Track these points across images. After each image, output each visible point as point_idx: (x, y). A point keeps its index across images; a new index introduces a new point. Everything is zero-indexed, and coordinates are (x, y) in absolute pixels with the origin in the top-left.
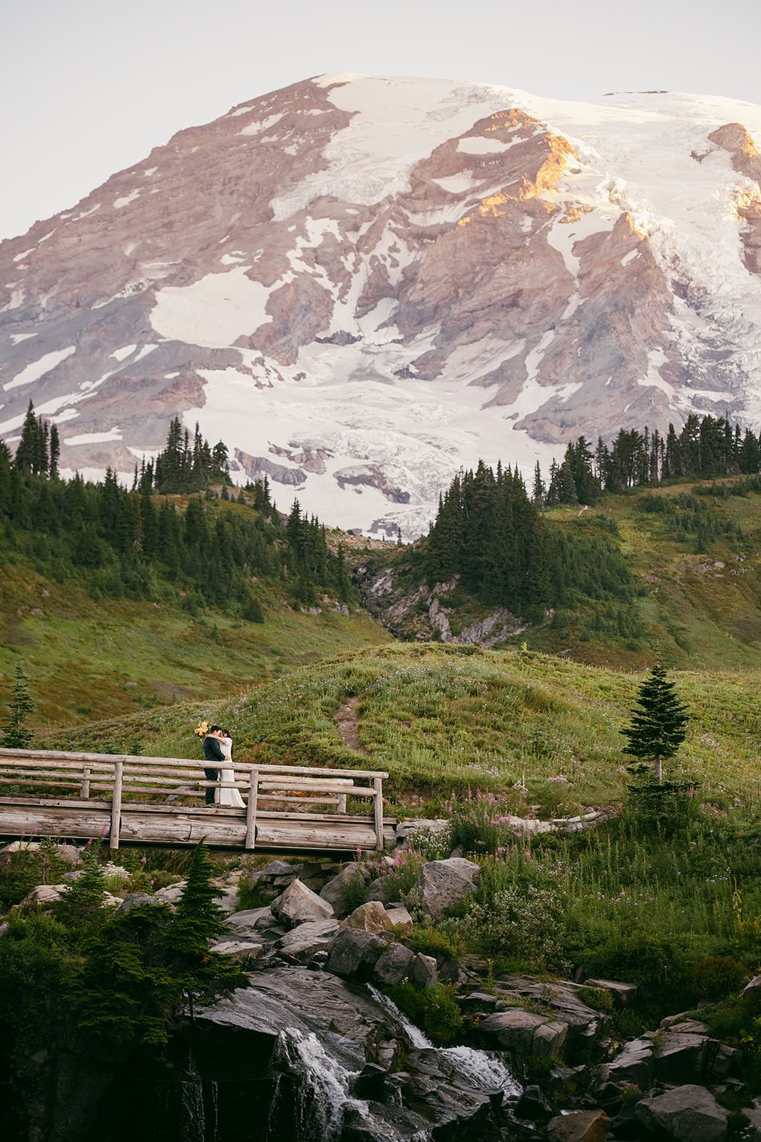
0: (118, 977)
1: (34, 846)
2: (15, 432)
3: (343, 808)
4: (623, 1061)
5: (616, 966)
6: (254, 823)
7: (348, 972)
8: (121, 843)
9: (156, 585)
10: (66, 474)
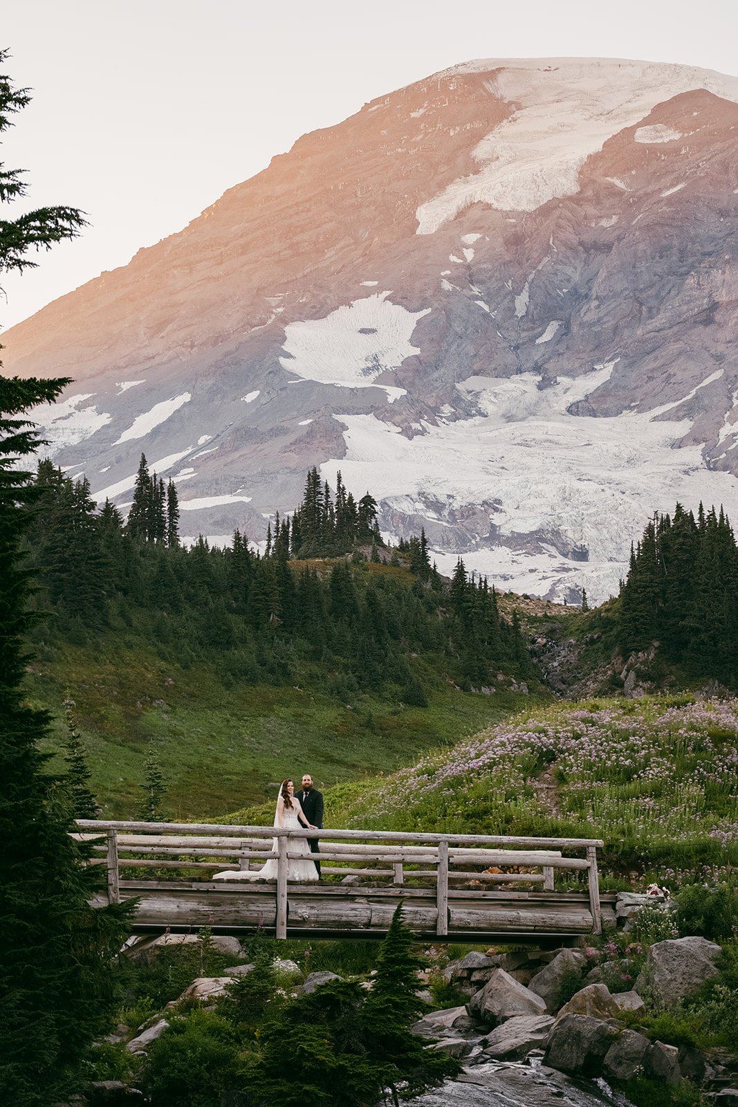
0: (304, 1064)
1: (193, 938)
2: (123, 497)
3: (550, 884)
6: (444, 905)
7: (572, 1067)
8: (289, 933)
9: (300, 669)
10: (187, 542)
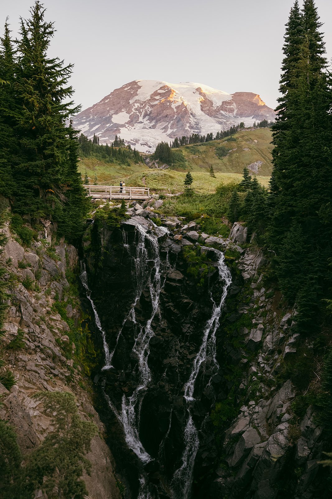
0: (112, 218)
1: (99, 199)
2: (92, 138)
3: (143, 193)
4: (184, 228)
5: (183, 215)
6: (131, 196)
7: (145, 216)
8: (112, 199)
9: (114, 161)
10: (100, 144)
